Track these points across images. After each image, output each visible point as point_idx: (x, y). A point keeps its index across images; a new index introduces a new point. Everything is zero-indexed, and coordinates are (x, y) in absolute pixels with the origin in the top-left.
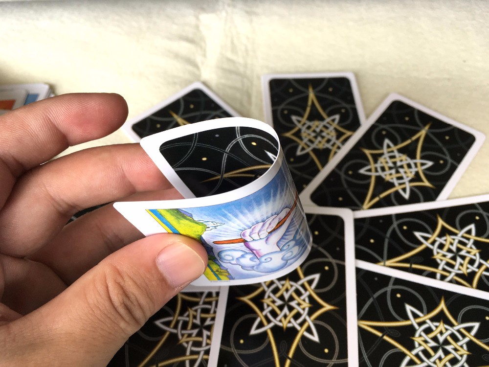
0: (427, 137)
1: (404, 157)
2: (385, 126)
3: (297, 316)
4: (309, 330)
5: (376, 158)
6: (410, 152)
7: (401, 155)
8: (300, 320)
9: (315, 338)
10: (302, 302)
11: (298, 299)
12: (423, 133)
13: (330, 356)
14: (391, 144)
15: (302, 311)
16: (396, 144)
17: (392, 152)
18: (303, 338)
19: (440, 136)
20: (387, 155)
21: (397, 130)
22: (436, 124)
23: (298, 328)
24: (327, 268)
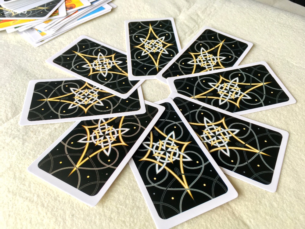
0: (223, 45)
1: (211, 55)
2: (202, 42)
3: (175, 154)
4: (184, 157)
5: (196, 57)
6: (214, 53)
7: (209, 54)
8: (177, 155)
9: (189, 159)
10: (173, 147)
11: (170, 147)
12: (221, 44)
13: (201, 163)
14: (204, 50)
15: (176, 151)
16: (207, 50)
17: (205, 53)
18: (184, 162)
19: (230, 45)
20: (202, 55)
21: (207, 43)
22: (228, 39)
23: (178, 159)
24: (175, 127)
